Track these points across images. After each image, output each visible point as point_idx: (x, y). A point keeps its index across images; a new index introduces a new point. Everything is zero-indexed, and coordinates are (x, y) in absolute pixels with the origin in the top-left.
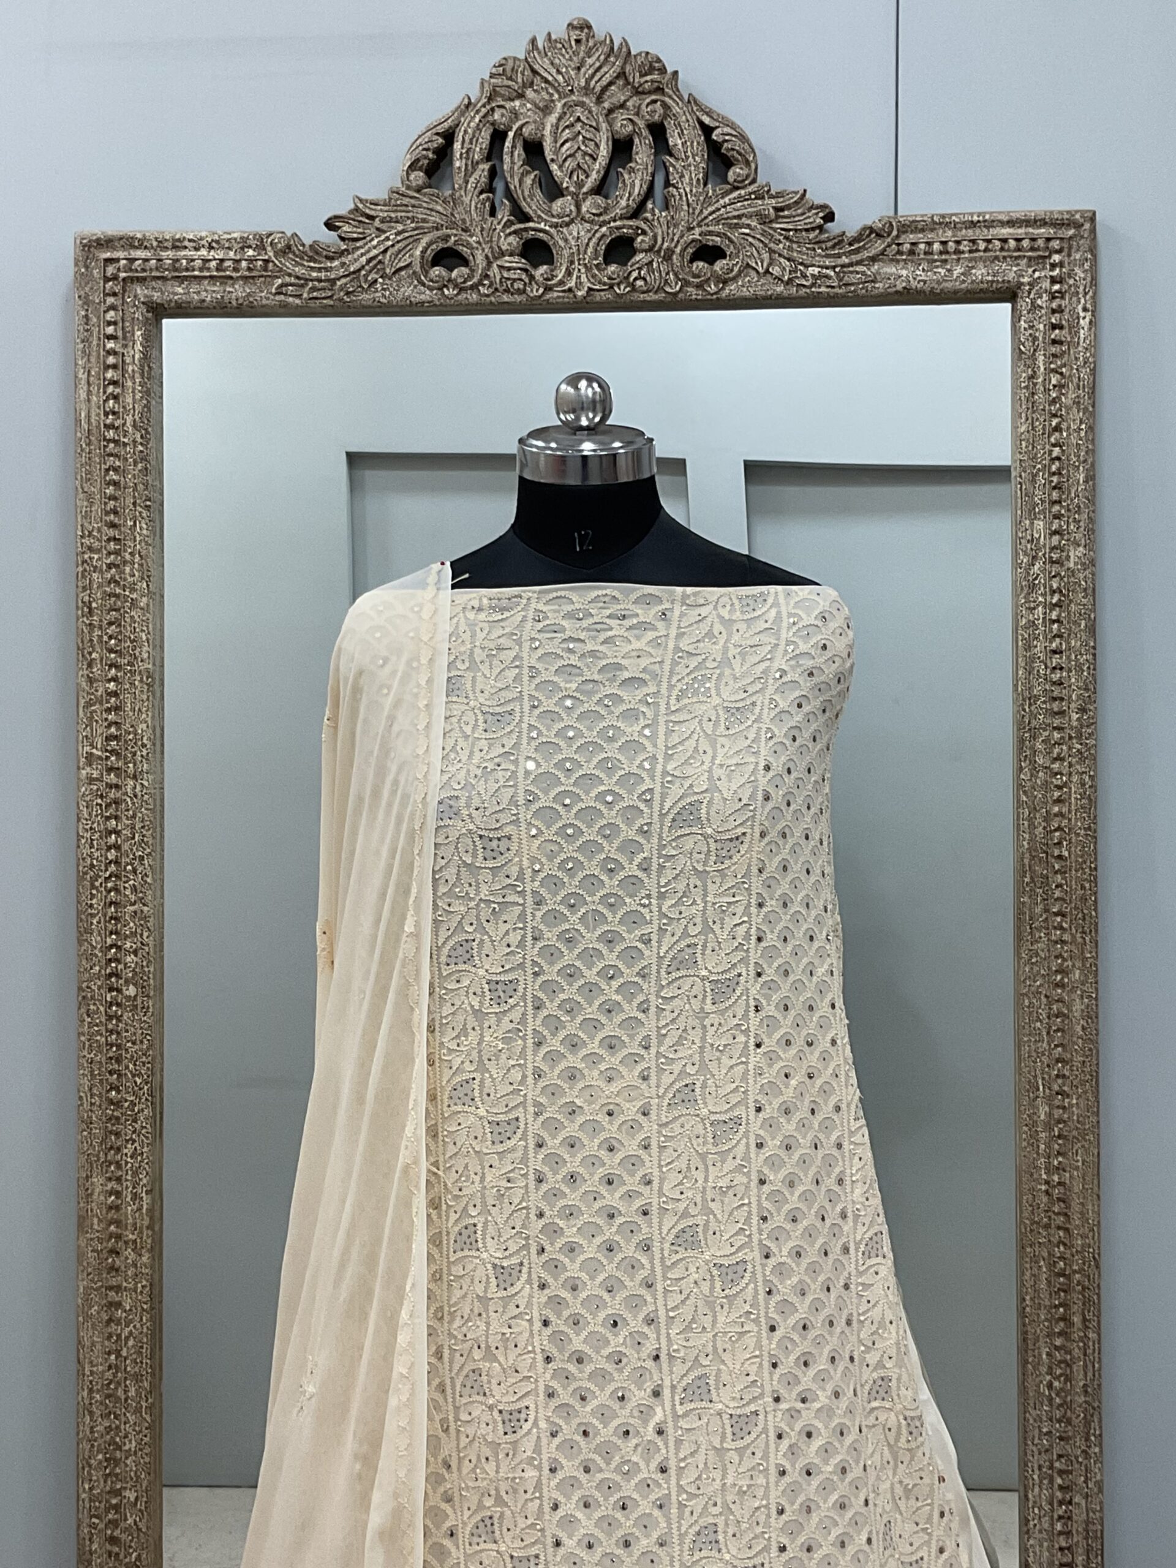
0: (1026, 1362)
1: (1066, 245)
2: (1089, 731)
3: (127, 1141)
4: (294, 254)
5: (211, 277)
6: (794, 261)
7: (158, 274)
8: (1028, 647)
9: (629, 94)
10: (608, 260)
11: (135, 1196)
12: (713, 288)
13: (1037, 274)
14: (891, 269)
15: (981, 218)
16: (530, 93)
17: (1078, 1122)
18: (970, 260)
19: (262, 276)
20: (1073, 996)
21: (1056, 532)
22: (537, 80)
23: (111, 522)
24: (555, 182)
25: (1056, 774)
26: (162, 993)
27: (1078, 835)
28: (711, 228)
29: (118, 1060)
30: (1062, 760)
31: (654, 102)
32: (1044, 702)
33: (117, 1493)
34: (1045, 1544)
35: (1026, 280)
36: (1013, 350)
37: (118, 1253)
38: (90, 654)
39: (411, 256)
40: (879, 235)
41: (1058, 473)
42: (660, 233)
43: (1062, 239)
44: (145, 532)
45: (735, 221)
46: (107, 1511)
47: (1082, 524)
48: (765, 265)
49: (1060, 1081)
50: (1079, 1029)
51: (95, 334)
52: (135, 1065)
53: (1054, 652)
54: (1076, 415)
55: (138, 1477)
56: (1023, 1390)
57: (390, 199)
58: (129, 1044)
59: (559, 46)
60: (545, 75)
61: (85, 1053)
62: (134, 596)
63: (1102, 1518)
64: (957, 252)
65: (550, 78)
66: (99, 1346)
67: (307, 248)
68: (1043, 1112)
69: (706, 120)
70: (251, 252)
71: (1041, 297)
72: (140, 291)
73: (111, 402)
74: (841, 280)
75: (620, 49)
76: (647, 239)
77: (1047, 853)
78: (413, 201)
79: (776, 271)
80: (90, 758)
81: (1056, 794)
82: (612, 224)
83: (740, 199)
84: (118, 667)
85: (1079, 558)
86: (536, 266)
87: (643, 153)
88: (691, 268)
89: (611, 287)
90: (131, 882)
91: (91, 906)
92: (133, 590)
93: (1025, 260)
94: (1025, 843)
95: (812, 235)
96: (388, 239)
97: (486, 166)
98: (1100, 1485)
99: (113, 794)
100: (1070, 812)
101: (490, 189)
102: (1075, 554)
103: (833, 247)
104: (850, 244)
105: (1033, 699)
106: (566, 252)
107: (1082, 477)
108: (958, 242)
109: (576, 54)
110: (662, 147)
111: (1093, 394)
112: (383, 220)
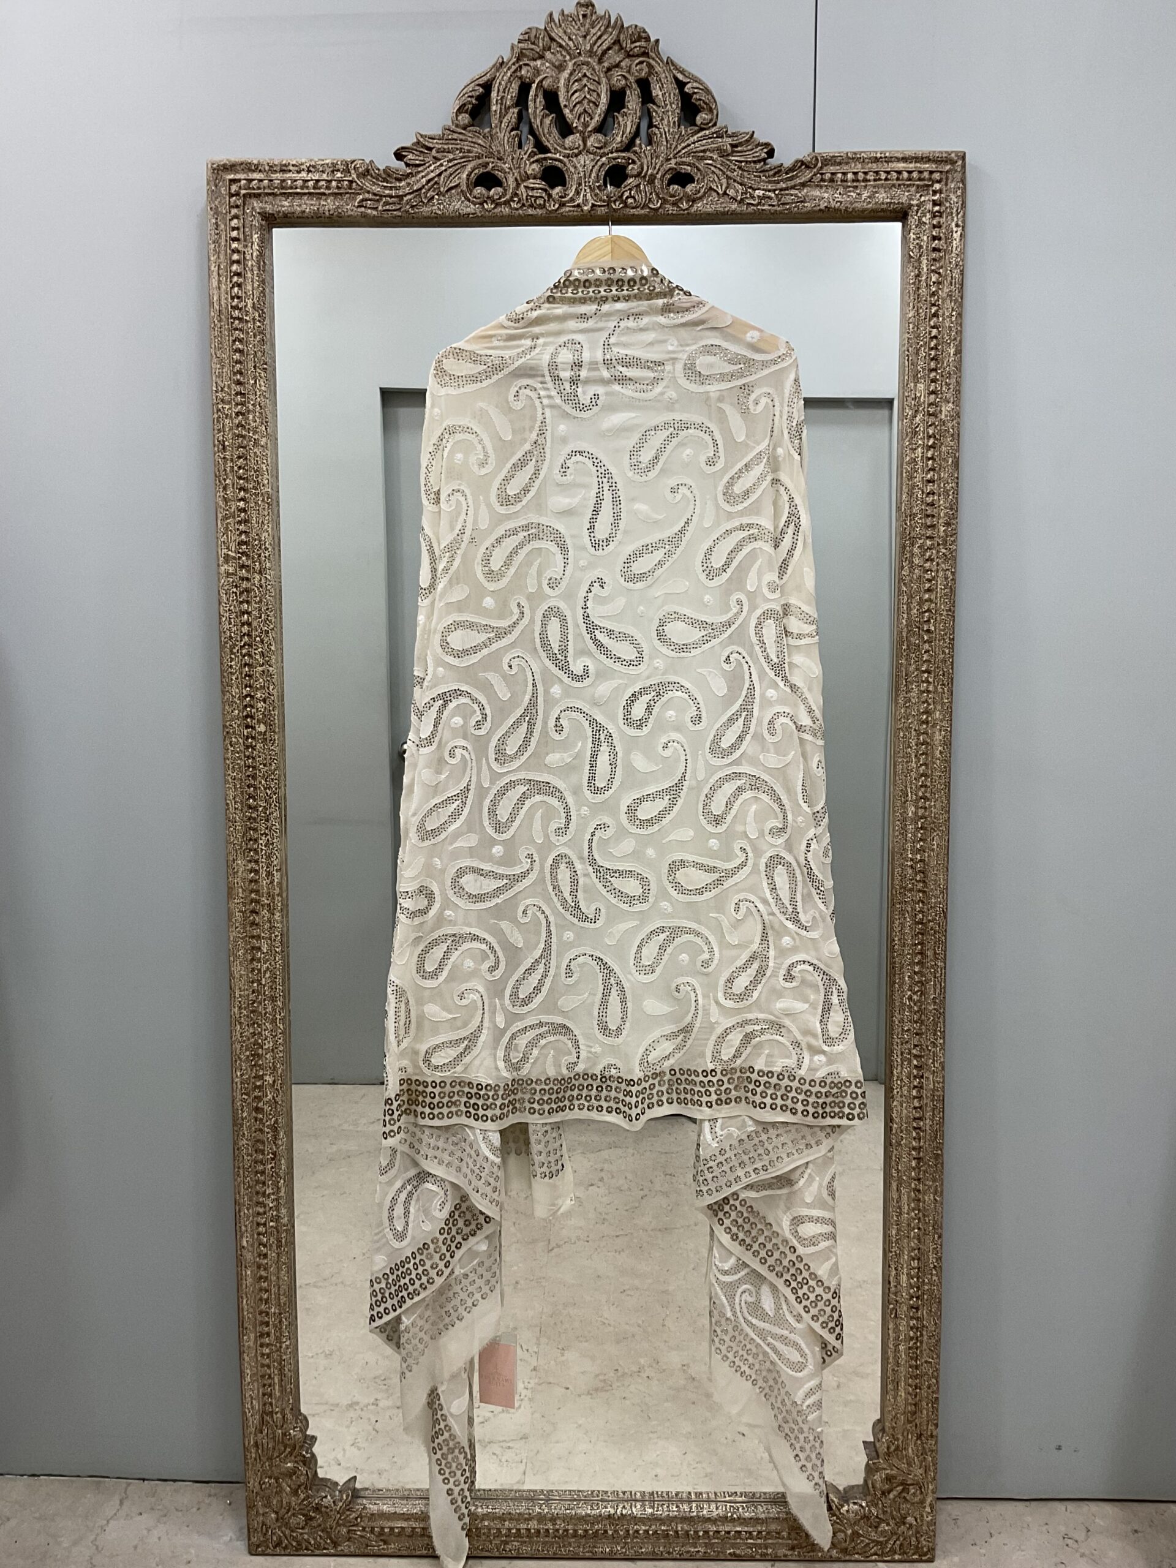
0: (894, 983)
1: (944, 178)
2: (952, 539)
3: (262, 835)
4: (372, 176)
5: (310, 194)
6: (745, 185)
7: (270, 191)
8: (911, 478)
9: (622, 56)
11: (269, 874)
12: (685, 205)
13: (923, 199)
14: (816, 193)
15: (883, 155)
16: (548, 55)
17: (935, 818)
18: (874, 187)
19: (348, 193)
20: (935, 730)
21: (933, 392)
22: (553, 46)
23: (238, 380)
24: (567, 123)
25: (928, 571)
26: (284, 731)
27: (942, 615)
28: (684, 159)
29: (254, 777)
30: (930, 559)
31: (641, 63)
32: (921, 518)
33: (261, 1077)
34: (904, 1105)
35: (914, 202)
36: (903, 256)
37: (257, 913)
38: (225, 480)
39: (459, 178)
40: (808, 167)
41: (936, 348)
42: (646, 162)
43: (941, 172)
44: (263, 388)
45: (702, 154)
46: (254, 1090)
47: (951, 386)
48: (724, 188)
49: (923, 789)
50: (937, 753)
51: (223, 237)
52: (266, 781)
53: (929, 481)
54: (949, 305)
55: (275, 1067)
56: (890, 1001)
57: (444, 134)
58: (261, 766)
59: (571, 19)
60: (560, 41)
61: (230, 772)
62: (256, 437)
63: (943, 1087)
64: (865, 180)
65: (564, 44)
66: (245, 977)
67: (382, 172)
68: (911, 811)
69: (680, 77)
70: (339, 175)
71: (925, 216)
72: (256, 204)
73: (236, 289)
74: (779, 200)
75: (616, 22)
76: (636, 167)
77: (919, 628)
78: (461, 137)
79: (731, 192)
80: (227, 558)
81: (927, 585)
82: (610, 155)
83: (705, 137)
84: (245, 490)
85: (948, 411)
86: (553, 187)
87: (633, 101)
88: (668, 189)
89: (609, 203)
90: (260, 650)
91: (231, 667)
92: (255, 432)
93: (914, 188)
94: (904, 621)
95: (758, 166)
96: (441, 165)
97: (516, 110)
98: (942, 1064)
99: (245, 584)
100: (936, 598)
101: (516, 128)
102: (947, 408)
103: (774, 175)
104: (787, 173)
105: (913, 516)
106: (575, 176)
107: (952, 351)
108: (865, 173)
109: (583, 25)
110: (647, 97)
111: (961, 289)
112: (438, 151)
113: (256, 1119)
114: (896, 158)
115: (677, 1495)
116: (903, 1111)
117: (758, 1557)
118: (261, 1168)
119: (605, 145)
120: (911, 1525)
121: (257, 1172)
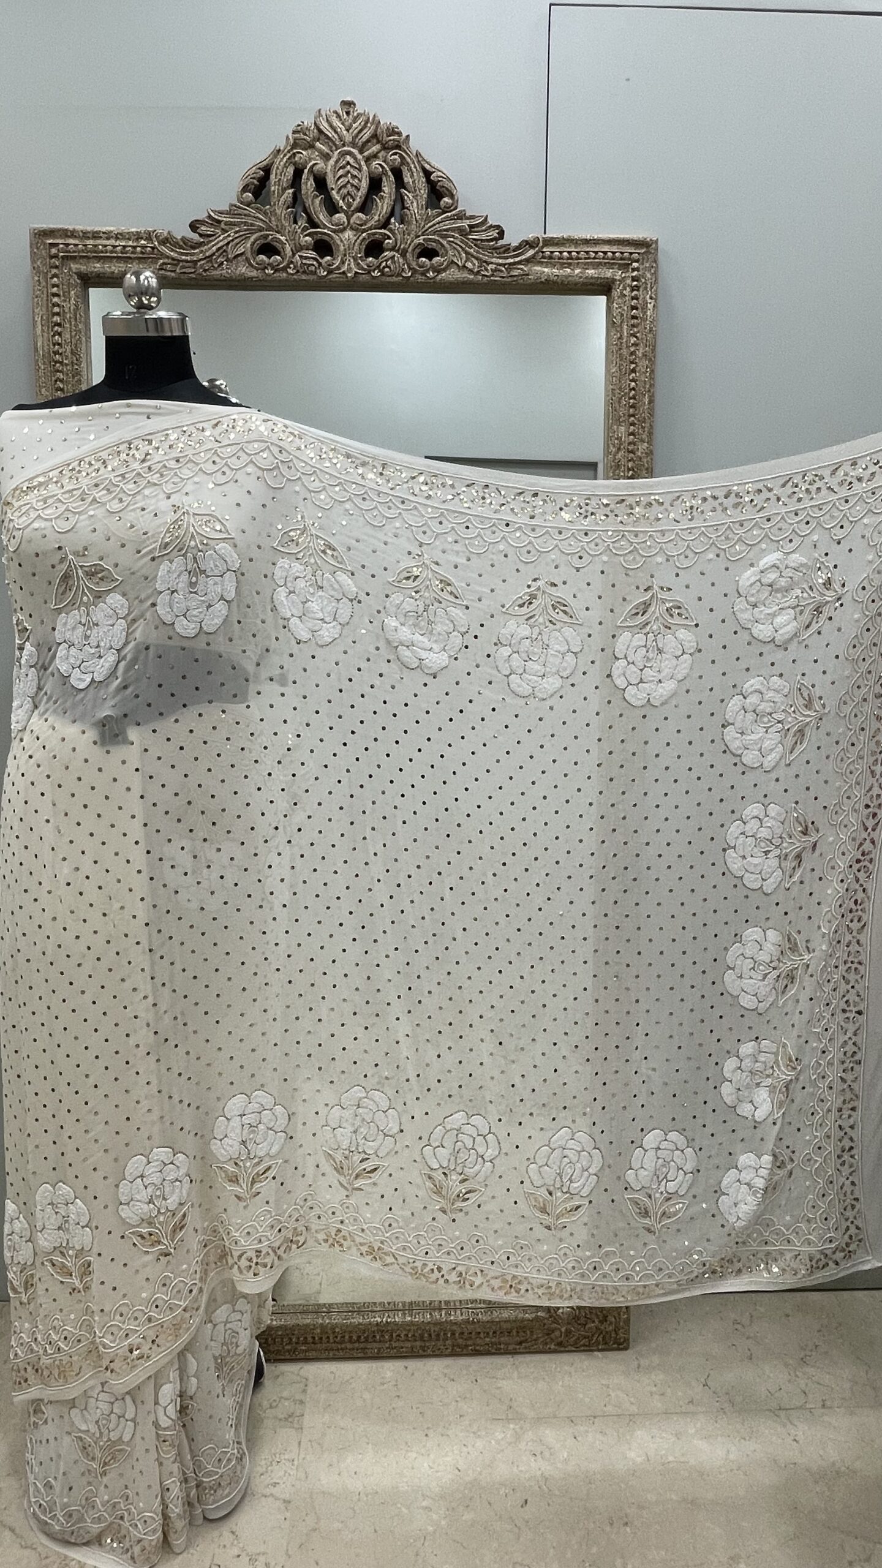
1: (641, 258)
4: (170, 244)
5: (118, 257)
6: (480, 260)
7: (84, 254)
9: (379, 148)
10: (367, 255)
12: (431, 274)
13: (624, 275)
14: (538, 268)
15: (592, 238)
16: (318, 144)
18: (585, 264)
19: (150, 258)
21: (632, 434)
24: (334, 203)
28: (430, 237)
31: (395, 154)
35: (618, 278)
36: (608, 322)
39: (244, 247)
40: (532, 247)
41: (634, 398)
42: (399, 238)
43: (639, 253)
45: (445, 233)
47: (646, 429)
48: (463, 261)
54: (644, 362)
57: (230, 210)
59: (336, 116)
60: (327, 133)
64: (578, 259)
65: (330, 136)
67: (178, 240)
69: (427, 167)
70: (143, 242)
71: (626, 289)
72: (74, 266)
73: (57, 337)
74: (508, 273)
75: (374, 119)
76: (391, 241)
78: (245, 212)
79: (469, 265)
82: (370, 232)
83: (448, 219)
85: (644, 450)
86: (322, 258)
87: (388, 187)
88: (418, 261)
89: (369, 272)
93: (617, 266)
95: (491, 244)
96: (229, 236)
97: (291, 191)
101: (294, 205)
102: (642, 446)
103: (504, 252)
104: (514, 251)
106: (342, 248)
107: (647, 401)
108: (578, 253)
109: (346, 121)
110: (400, 183)
111: (653, 350)
112: (226, 223)
114: (603, 240)
115: (430, 1304)
117: (493, 1351)
119: (365, 223)
120: (611, 1323)
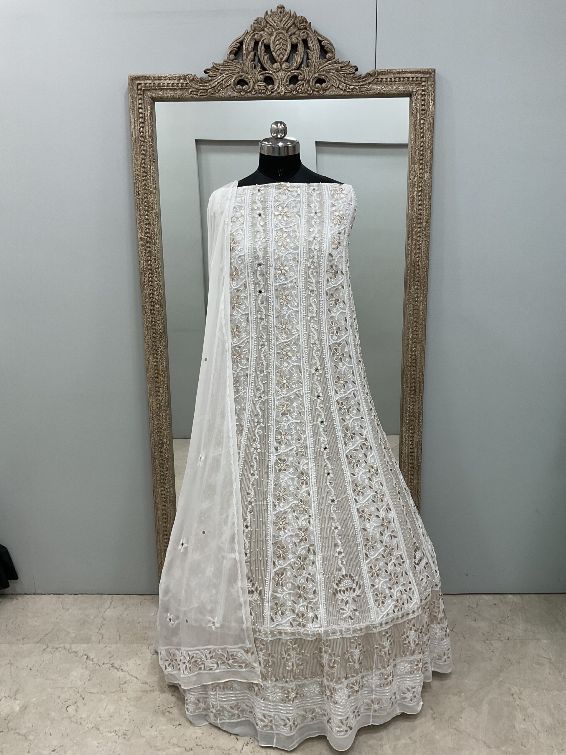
0: (404, 402)
1: (426, 80)
2: (428, 228)
3: (159, 348)
4: (195, 81)
5: (170, 89)
6: (346, 84)
7: (154, 88)
8: (412, 204)
9: (296, 29)
10: (290, 83)
11: (162, 363)
12: (322, 92)
13: (418, 89)
14: (375, 87)
15: (402, 71)
16: (266, 29)
17: (420, 338)
18: (398, 84)
19: (185, 88)
20: (420, 304)
21: (421, 169)
22: (268, 25)
23: (144, 167)
24: (274, 58)
25: (418, 241)
26: (165, 307)
27: (423, 258)
28: (321, 73)
29: (155, 326)
30: (420, 236)
31: (304, 32)
32: (416, 220)
33: (161, 440)
35: (414, 90)
36: (410, 112)
37: (158, 378)
38: (139, 207)
39: (231, 82)
40: (371, 76)
41: (422, 150)
42: (306, 74)
43: (425, 78)
44: (153, 170)
45: (329, 71)
46: (159, 445)
47: (429, 166)
48: (338, 85)
49: (415, 327)
50: (421, 313)
51: (136, 107)
52: (160, 327)
53: (419, 205)
54: (428, 133)
55: (166, 436)
56: (402, 409)
57: (224, 63)
58: (158, 321)
60: (271, 23)
61: (146, 324)
62: (152, 189)
63: (422, 440)
64: (395, 81)
66: (154, 402)
67: (199, 79)
68: (411, 336)
69: (320, 38)
70: (182, 81)
71: (419, 96)
72: (149, 93)
73: (142, 129)
75: (293, 15)
76: (302, 76)
77: (415, 264)
78: (231, 64)
79: (341, 87)
80: (141, 239)
81: (418, 247)
82: (291, 72)
83: (330, 64)
84: (148, 211)
85: (427, 177)
86: (268, 85)
87: (301, 49)
88: (315, 86)
89: (291, 92)
90: (156, 275)
91: (144, 282)
92: (151, 188)
93: (414, 85)
94: (409, 261)
95: (351, 76)
96: (223, 76)
97: (253, 53)
98: (421, 432)
99: (149, 249)
100: (422, 252)
101: (254, 60)
102: (427, 175)
103: (358, 79)
104: (363, 79)
105: (413, 219)
106: (278, 81)
107: (429, 152)
108: (395, 78)
109: (280, 16)
110: (306, 47)
111: (433, 126)
112: (222, 70)
113: (160, 455)
114: (408, 72)
116: (406, 450)
118: (162, 473)
121: (161, 475)
